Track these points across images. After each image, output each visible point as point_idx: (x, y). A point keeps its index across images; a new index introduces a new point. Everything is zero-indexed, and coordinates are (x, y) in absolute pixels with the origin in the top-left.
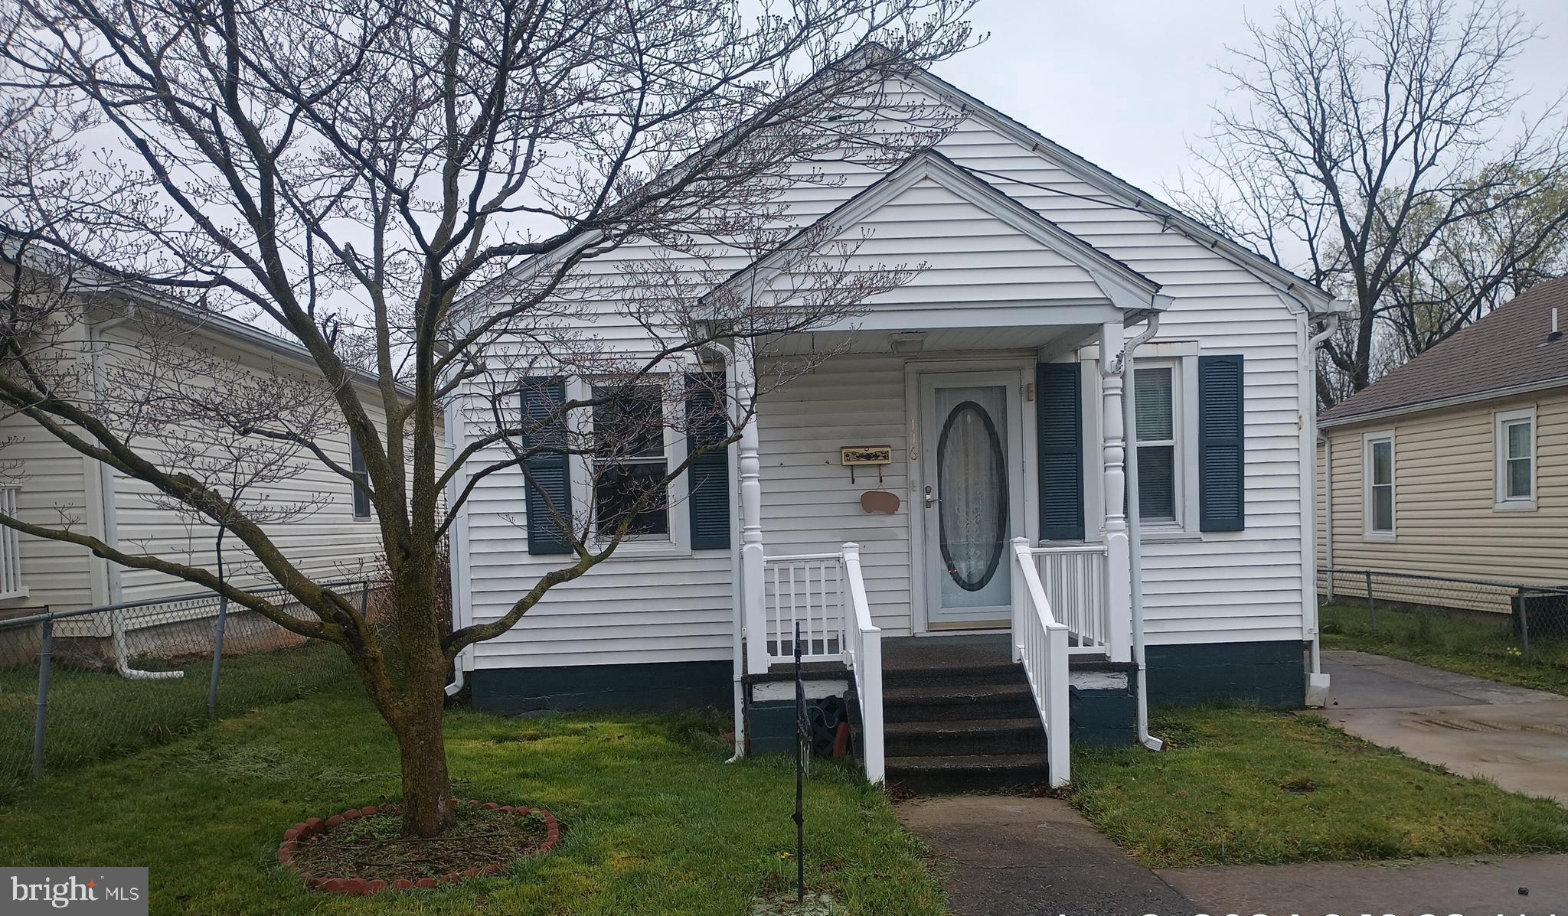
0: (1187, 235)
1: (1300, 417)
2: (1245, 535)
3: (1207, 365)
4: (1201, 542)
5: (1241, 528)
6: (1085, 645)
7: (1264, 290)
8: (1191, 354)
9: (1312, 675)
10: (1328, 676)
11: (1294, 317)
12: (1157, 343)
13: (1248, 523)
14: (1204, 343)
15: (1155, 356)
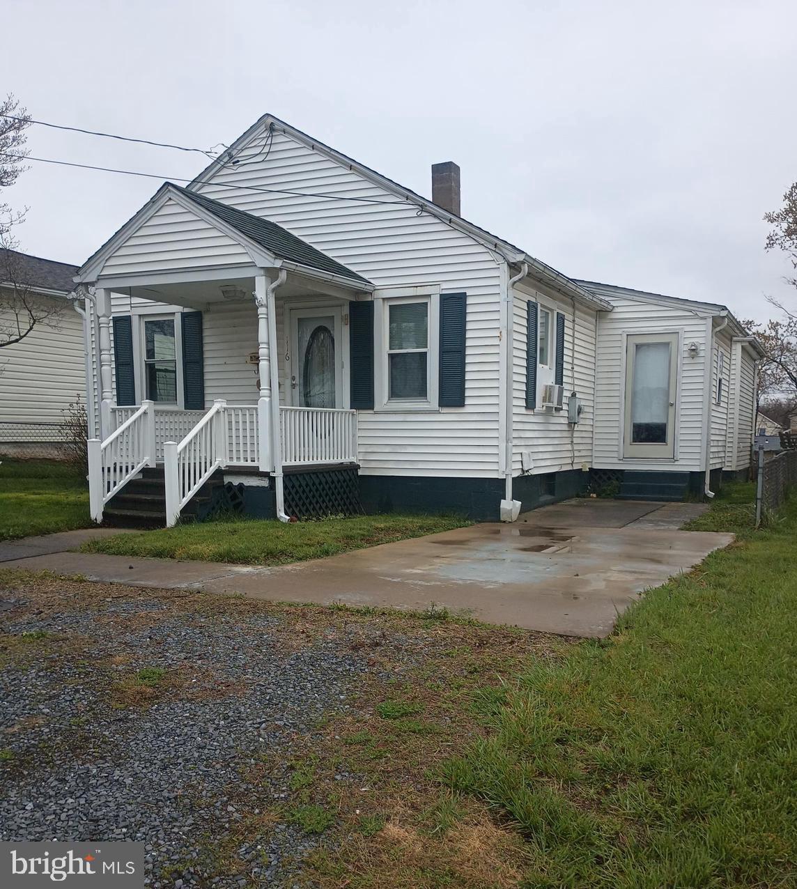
0: (435, 216)
1: (501, 332)
2: (467, 409)
3: (445, 299)
4: (440, 413)
5: (462, 405)
6: (252, 461)
7: (481, 249)
8: (435, 292)
9: (502, 501)
10: (519, 503)
11: (498, 266)
12: (417, 287)
13: (467, 402)
14: (444, 286)
15: (415, 294)
